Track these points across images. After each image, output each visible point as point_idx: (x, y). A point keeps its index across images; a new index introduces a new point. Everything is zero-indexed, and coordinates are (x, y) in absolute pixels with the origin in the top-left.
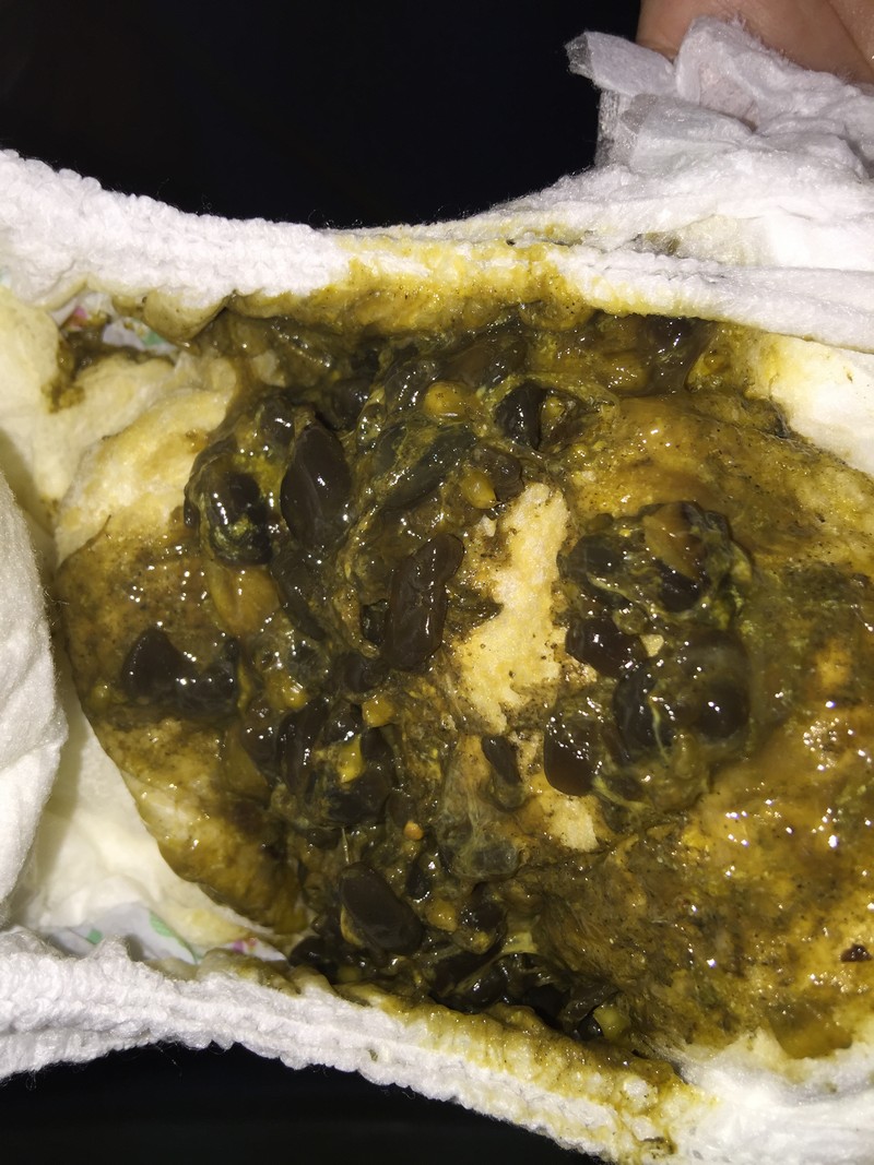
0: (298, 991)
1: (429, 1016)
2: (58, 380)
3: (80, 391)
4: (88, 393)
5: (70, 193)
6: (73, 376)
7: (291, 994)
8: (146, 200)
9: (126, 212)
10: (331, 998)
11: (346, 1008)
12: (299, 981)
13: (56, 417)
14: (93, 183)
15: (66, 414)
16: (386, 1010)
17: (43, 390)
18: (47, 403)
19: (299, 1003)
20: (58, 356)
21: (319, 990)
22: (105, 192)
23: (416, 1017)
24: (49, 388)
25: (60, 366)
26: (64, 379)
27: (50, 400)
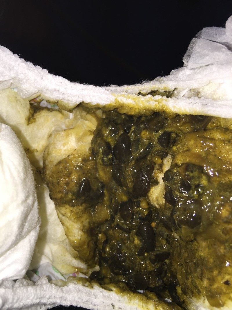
0: (92, 287)
1: (127, 295)
2: (29, 116)
3: (35, 119)
4: (37, 120)
5: (39, 73)
6: (33, 115)
7: (91, 288)
8: (61, 78)
9: (55, 80)
10: (101, 289)
11: (106, 293)
12: (93, 284)
13: (28, 126)
14: (46, 71)
15: (31, 125)
16: (116, 293)
17: (25, 119)
18: (26, 123)
19: (93, 291)
20: (30, 110)
21: (98, 287)
22: (50, 74)
23: (124, 295)
24: (27, 119)
25: (30, 112)
26: (31, 116)
27: (27, 122)
